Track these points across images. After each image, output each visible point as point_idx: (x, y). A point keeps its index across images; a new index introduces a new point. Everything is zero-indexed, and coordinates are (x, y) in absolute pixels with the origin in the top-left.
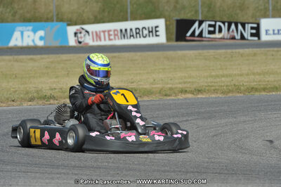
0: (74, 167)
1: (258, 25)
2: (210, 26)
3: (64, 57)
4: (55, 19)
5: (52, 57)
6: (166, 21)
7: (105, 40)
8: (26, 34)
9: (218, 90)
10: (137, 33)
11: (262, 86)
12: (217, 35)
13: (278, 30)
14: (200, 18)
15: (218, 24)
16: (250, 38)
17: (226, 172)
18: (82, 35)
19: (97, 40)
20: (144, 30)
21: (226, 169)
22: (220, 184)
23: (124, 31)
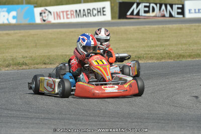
0: (44, 119)
1: (183, 5)
2: (145, 7)
3: (32, 32)
4: (24, 2)
5: (23, 32)
6: (111, 3)
7: (64, 18)
8: (2, 14)
9: (153, 57)
10: (88, 13)
11: (188, 54)
12: (151, 14)
13: (199, 10)
14: (138, 1)
15: (152, 5)
16: (177, 16)
17: (163, 121)
18: (46, 14)
19: (57, 19)
20: (94, 10)
21: (163, 119)
22: (159, 131)
23: (78, 11)
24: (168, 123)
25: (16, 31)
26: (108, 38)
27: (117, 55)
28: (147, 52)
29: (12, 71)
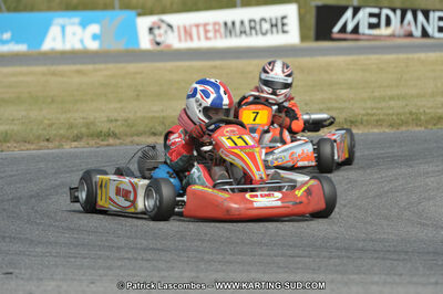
0: (145, 249)
2: (371, 15)
3: (132, 67)
4: (117, 4)
5: (112, 68)
6: (300, 8)
7: (199, 38)
8: (69, 29)
9: (383, 120)
10: (251, 28)
12: (383, 31)
14: (356, 3)
15: (385, 12)
17: (395, 257)
18: (162, 31)
19: (186, 40)
20: (263, 23)
21: (395, 251)
22: (383, 277)
23: (230, 24)
24: (404, 260)
25: (97, 66)
26: (289, 80)
27: (306, 117)
28: (370, 111)
29: (85, 150)
